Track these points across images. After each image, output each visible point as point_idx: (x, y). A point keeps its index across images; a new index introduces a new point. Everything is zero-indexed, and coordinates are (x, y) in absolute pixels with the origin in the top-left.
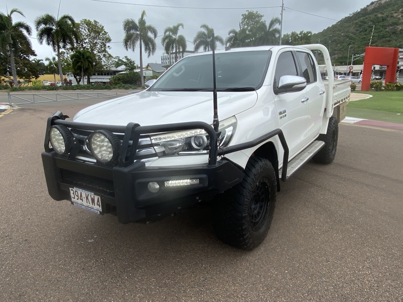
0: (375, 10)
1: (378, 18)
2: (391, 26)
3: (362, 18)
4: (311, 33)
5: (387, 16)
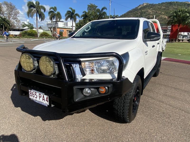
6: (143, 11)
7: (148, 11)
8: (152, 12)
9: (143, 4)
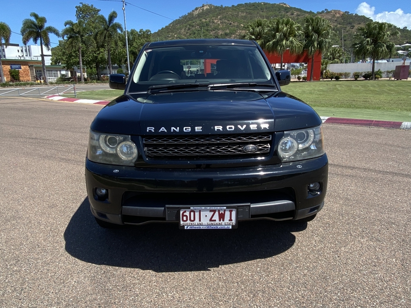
0: (199, 16)
1: (202, 23)
2: (214, 30)
3: (190, 22)
5: (210, 21)
7: (213, 22)
8: (221, 23)
9: (203, 7)
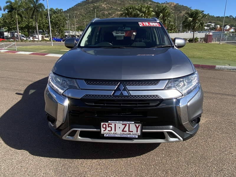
0: (93, 1)
2: (102, 11)
3: (87, 5)
4: (63, 10)
5: (99, 5)
6: (95, 4)
8: (106, 7)
